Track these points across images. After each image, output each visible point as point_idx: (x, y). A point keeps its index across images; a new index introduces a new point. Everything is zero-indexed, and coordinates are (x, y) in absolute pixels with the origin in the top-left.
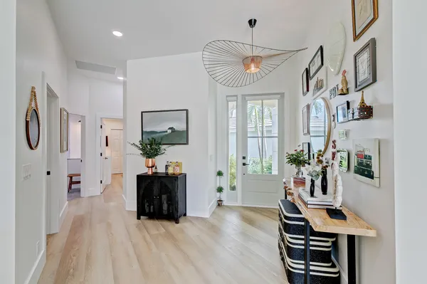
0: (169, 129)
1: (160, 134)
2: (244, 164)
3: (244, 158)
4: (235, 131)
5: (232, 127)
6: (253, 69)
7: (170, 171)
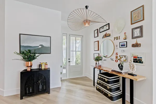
0: (40, 45)
1: (34, 48)
2: (69, 62)
3: (69, 59)
4: (65, 48)
5: (64, 46)
6: (87, 25)
7: (43, 67)
